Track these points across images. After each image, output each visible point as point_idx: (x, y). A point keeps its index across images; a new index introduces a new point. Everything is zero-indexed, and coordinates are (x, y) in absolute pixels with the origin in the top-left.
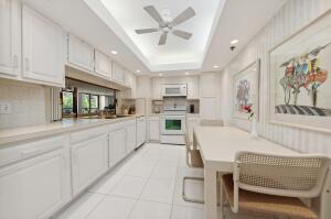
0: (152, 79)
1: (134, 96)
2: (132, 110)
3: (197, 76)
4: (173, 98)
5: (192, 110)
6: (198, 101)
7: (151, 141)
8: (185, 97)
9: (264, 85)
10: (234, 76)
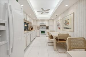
0: (37, 20)
1: (33, 25)
2: (32, 29)
3: (48, 20)
4: (42, 26)
5: (47, 28)
6: (48, 26)
7: (37, 37)
8: (45, 25)
9: (62, 24)
10: (57, 21)
